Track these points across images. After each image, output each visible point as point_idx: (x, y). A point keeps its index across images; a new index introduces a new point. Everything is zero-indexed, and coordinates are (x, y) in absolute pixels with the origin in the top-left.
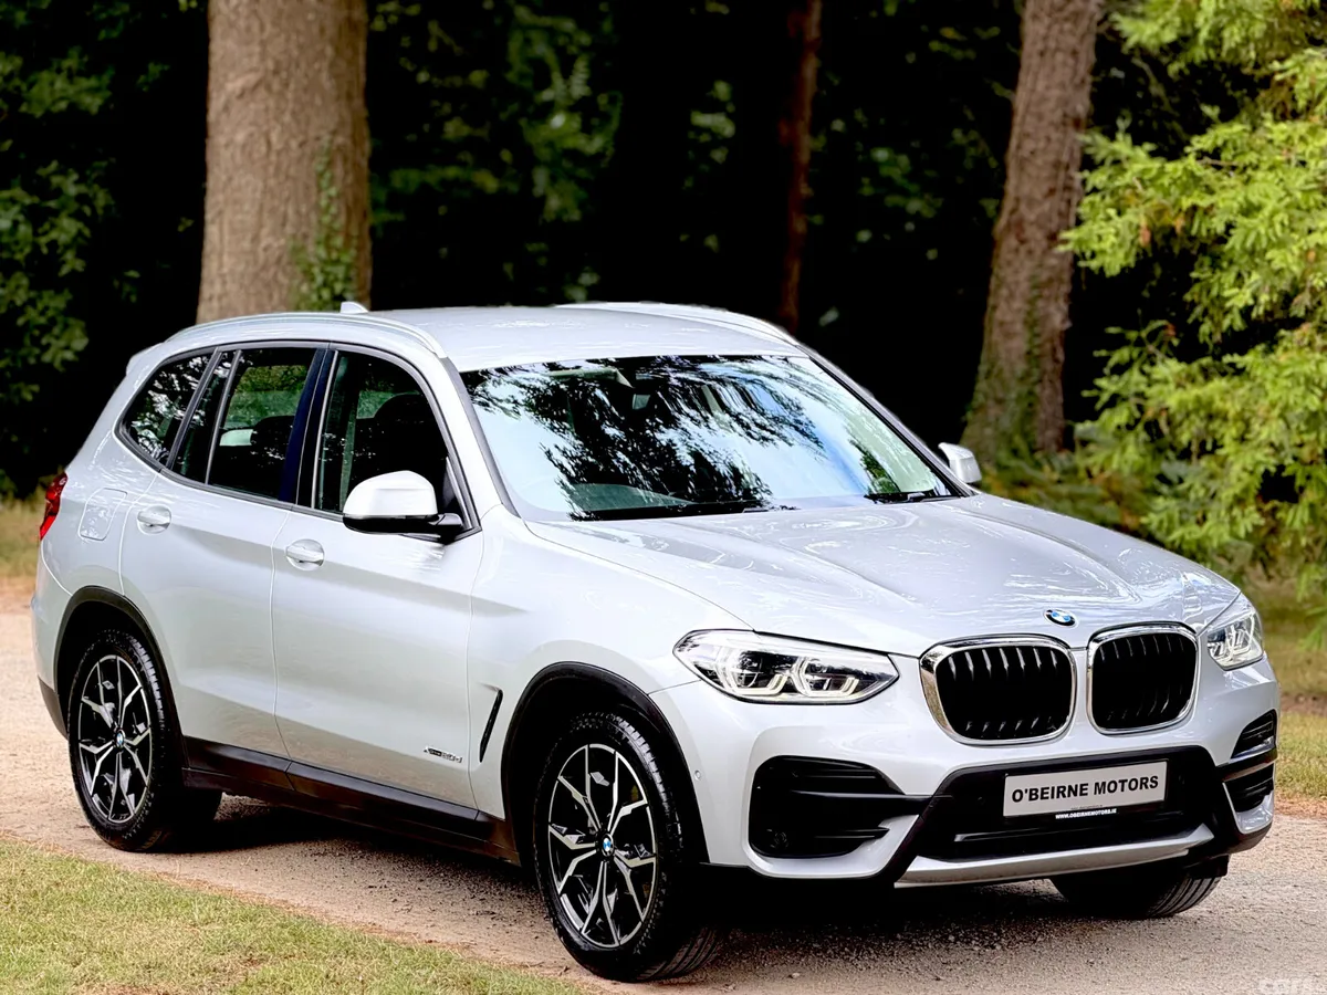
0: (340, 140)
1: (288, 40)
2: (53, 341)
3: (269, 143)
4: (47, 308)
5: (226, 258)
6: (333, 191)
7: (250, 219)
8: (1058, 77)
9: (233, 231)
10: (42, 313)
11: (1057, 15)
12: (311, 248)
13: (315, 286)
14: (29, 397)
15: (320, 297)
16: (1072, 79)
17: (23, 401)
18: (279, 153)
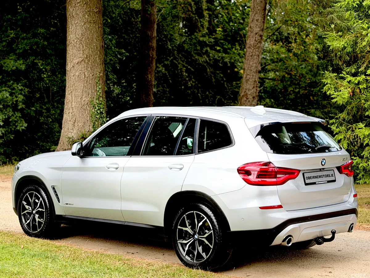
0: (101, 74)
1: (89, 50)
2: (19, 124)
3: (85, 75)
4: (17, 116)
5: (73, 103)
6: (100, 87)
7: (80, 94)
8: (255, 61)
9: (75, 97)
10: (16, 118)
11: (255, 47)
12: (95, 101)
13: (96, 110)
14: (12, 138)
15: (97, 112)
16: (258, 62)
17: (11, 139)
18: (87, 77)
